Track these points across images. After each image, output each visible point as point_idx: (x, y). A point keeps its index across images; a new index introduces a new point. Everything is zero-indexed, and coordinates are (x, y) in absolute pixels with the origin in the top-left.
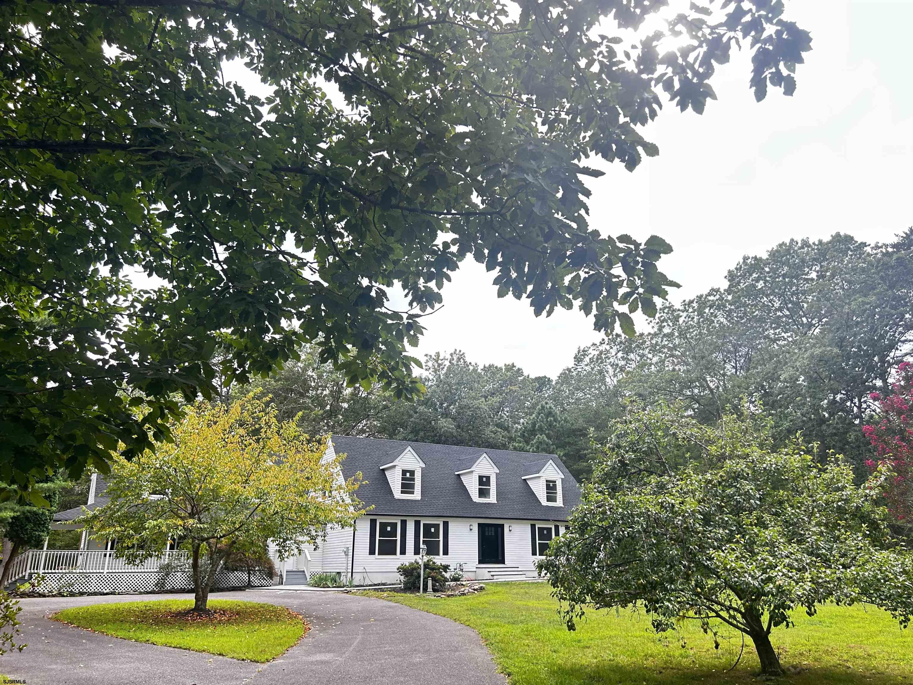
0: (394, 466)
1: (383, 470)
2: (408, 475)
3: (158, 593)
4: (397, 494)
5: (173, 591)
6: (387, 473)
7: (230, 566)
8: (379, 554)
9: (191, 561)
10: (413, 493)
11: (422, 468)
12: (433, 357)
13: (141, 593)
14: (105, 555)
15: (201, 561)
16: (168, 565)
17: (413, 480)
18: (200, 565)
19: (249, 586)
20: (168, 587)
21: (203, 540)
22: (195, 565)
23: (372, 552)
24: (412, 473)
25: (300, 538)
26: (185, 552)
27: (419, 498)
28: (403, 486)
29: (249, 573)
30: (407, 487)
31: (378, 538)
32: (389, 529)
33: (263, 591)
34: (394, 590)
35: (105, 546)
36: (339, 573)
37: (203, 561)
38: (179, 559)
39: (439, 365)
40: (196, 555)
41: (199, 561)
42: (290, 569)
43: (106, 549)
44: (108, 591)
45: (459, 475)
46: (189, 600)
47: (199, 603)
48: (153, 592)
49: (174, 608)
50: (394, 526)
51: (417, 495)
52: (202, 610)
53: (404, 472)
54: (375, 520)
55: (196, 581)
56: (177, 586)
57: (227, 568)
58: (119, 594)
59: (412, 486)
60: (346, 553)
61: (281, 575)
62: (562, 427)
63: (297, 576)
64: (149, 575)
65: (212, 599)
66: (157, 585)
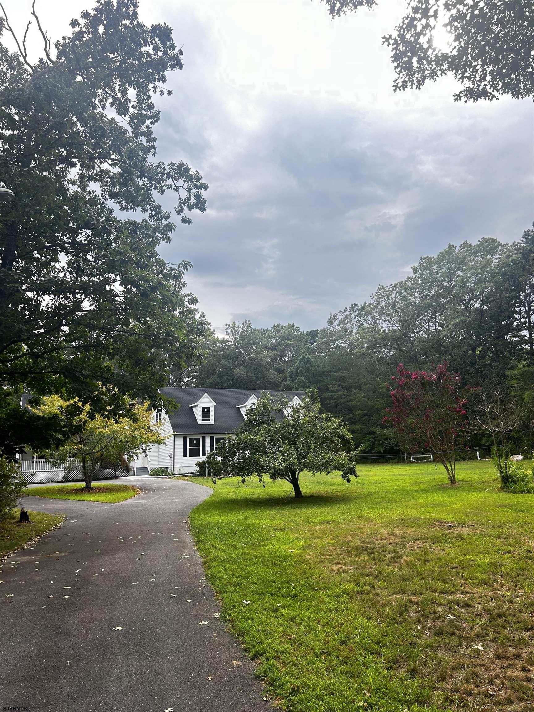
0: (197, 406)
1: (192, 407)
2: (206, 410)
3: (64, 482)
4: (200, 421)
5: (72, 481)
6: (193, 409)
7: (104, 466)
8: (189, 456)
9: (82, 464)
10: (209, 420)
11: (214, 406)
12: (231, 325)
13: (55, 482)
14: (33, 462)
16: (69, 467)
17: (209, 412)
18: (86, 466)
19: (116, 477)
20: (70, 479)
21: (87, 454)
22: (84, 466)
23: (185, 455)
24: (208, 409)
25: (138, 451)
26: (78, 459)
27: (213, 423)
28: (203, 416)
29: (115, 470)
30: (206, 416)
31: (188, 447)
32: (195, 442)
33: (123, 479)
34: (193, 476)
35: (32, 458)
36: (167, 468)
37: (89, 463)
38: (75, 463)
40: (84, 461)
41: (86, 464)
42: (138, 467)
44: (37, 482)
45: (239, 408)
46: (83, 484)
47: (88, 484)
48: (61, 482)
49: (75, 488)
50: (198, 440)
51: (212, 422)
52: (89, 488)
53: (203, 408)
54: (187, 437)
55: (85, 474)
56: (75, 478)
58: (43, 483)
59: (209, 416)
60: (170, 457)
61: (134, 470)
62: (316, 370)
63: (143, 470)
64: (59, 473)
65: (94, 484)
66: (63, 478)
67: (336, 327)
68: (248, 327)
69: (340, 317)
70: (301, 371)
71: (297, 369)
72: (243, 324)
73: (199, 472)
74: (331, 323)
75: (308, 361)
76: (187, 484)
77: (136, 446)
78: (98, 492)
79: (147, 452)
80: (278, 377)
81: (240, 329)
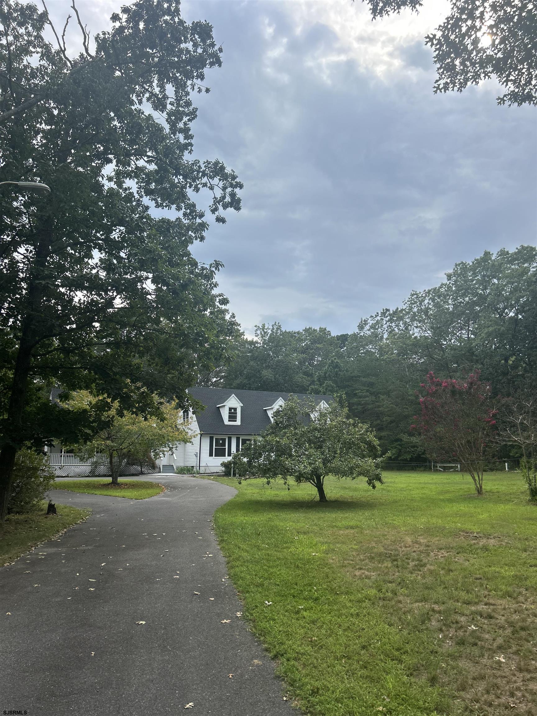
0: (224, 406)
1: (219, 407)
2: (233, 410)
3: (91, 477)
4: (226, 422)
5: (99, 476)
6: (220, 409)
7: (130, 462)
8: (215, 456)
9: (108, 460)
10: (236, 421)
11: (241, 407)
12: (261, 327)
13: (82, 477)
14: (61, 456)
15: (114, 460)
16: (96, 462)
17: (236, 414)
18: (113, 462)
19: (142, 473)
20: (97, 474)
21: (114, 450)
22: (111, 462)
23: (211, 455)
24: (235, 409)
25: (165, 449)
26: (105, 455)
27: (239, 424)
28: (230, 417)
29: (141, 467)
30: (232, 417)
31: (214, 447)
32: (221, 442)
33: (149, 476)
34: (219, 476)
35: (60, 452)
36: (193, 467)
37: (115, 459)
38: (102, 459)
39: (265, 333)
40: (111, 456)
41: (113, 460)
42: (165, 464)
43: (61, 452)
44: (64, 475)
45: (266, 410)
46: (110, 480)
47: (114, 480)
48: (88, 476)
49: (102, 483)
50: (224, 440)
51: (238, 422)
52: (115, 483)
53: (230, 409)
54: (213, 437)
55: (112, 470)
56: (102, 474)
57: (129, 464)
58: (71, 477)
59: (236, 417)
60: (196, 455)
61: (160, 468)
62: (344, 375)
63: (169, 468)
64: (85, 468)
65: (120, 480)
66: (90, 472)
67: (367, 332)
68: (277, 329)
69: (371, 322)
70: (329, 376)
71: (325, 373)
72: (273, 326)
73: (225, 472)
74: (361, 327)
75: (337, 366)
76: (211, 483)
77: (163, 444)
78: (124, 488)
79: (174, 450)
80: (306, 381)
81: (270, 331)
